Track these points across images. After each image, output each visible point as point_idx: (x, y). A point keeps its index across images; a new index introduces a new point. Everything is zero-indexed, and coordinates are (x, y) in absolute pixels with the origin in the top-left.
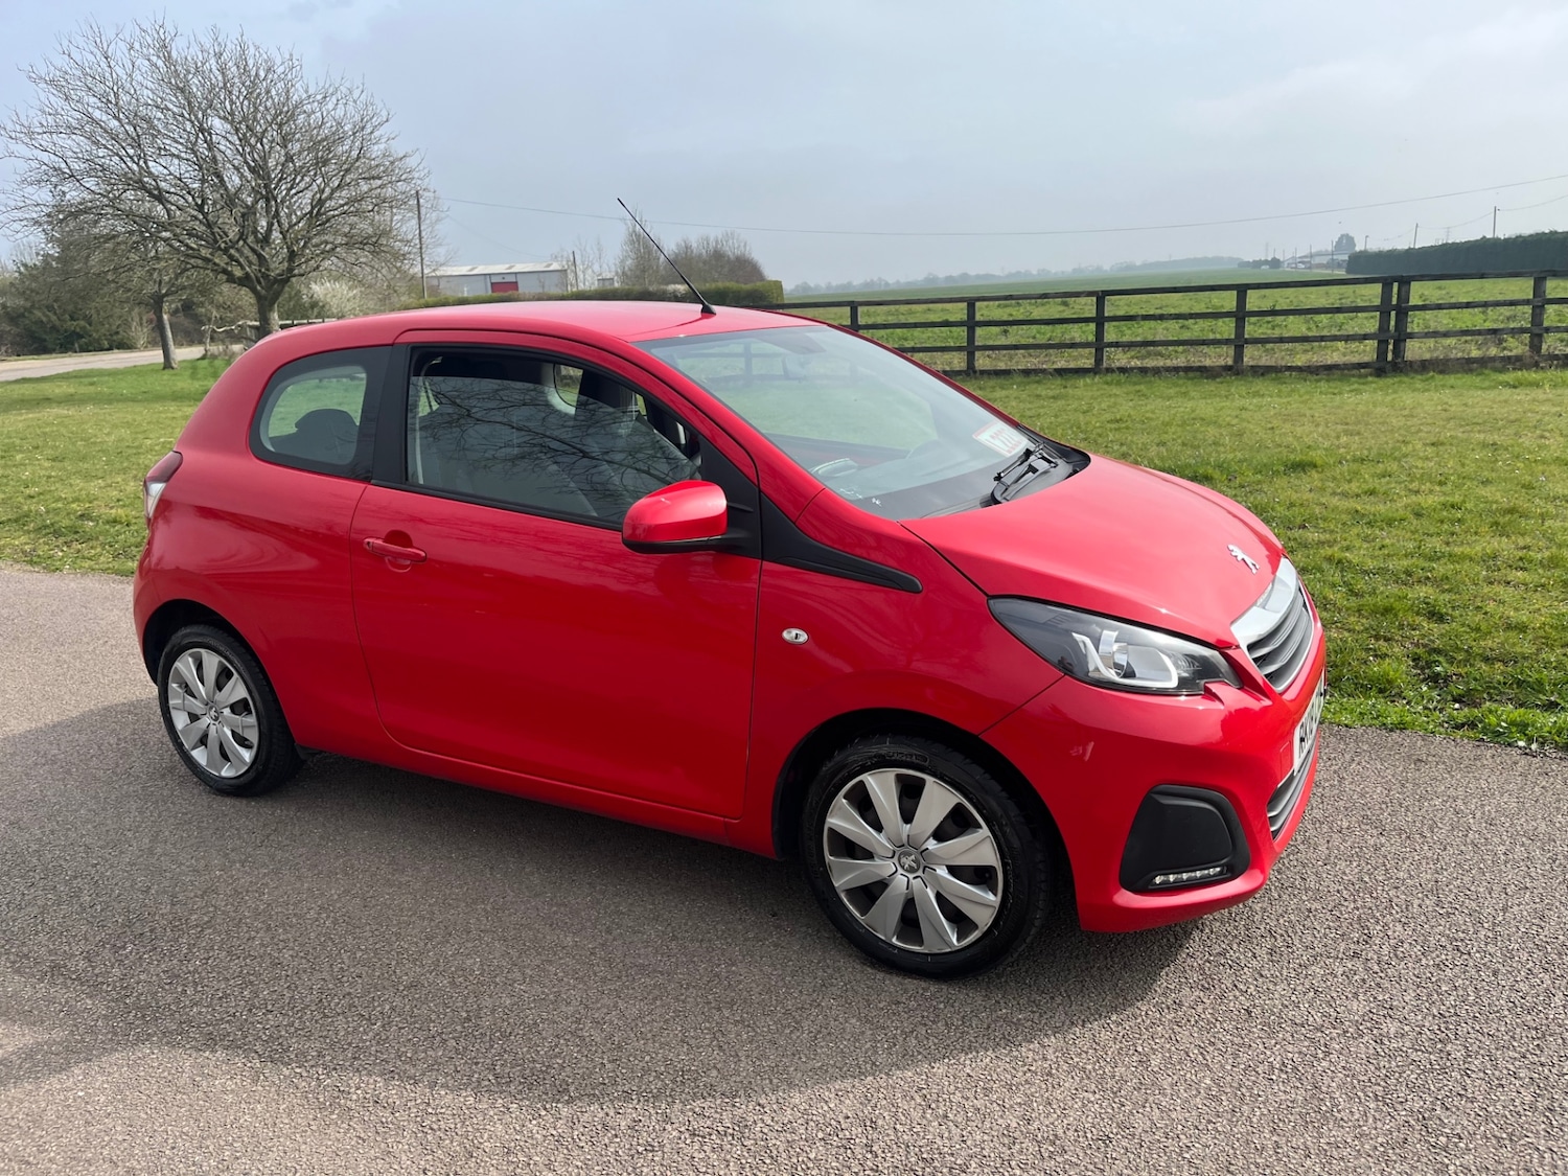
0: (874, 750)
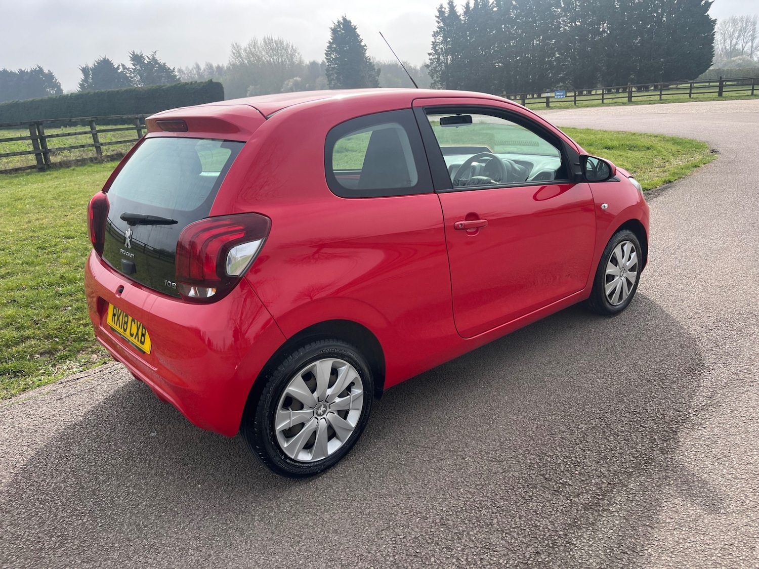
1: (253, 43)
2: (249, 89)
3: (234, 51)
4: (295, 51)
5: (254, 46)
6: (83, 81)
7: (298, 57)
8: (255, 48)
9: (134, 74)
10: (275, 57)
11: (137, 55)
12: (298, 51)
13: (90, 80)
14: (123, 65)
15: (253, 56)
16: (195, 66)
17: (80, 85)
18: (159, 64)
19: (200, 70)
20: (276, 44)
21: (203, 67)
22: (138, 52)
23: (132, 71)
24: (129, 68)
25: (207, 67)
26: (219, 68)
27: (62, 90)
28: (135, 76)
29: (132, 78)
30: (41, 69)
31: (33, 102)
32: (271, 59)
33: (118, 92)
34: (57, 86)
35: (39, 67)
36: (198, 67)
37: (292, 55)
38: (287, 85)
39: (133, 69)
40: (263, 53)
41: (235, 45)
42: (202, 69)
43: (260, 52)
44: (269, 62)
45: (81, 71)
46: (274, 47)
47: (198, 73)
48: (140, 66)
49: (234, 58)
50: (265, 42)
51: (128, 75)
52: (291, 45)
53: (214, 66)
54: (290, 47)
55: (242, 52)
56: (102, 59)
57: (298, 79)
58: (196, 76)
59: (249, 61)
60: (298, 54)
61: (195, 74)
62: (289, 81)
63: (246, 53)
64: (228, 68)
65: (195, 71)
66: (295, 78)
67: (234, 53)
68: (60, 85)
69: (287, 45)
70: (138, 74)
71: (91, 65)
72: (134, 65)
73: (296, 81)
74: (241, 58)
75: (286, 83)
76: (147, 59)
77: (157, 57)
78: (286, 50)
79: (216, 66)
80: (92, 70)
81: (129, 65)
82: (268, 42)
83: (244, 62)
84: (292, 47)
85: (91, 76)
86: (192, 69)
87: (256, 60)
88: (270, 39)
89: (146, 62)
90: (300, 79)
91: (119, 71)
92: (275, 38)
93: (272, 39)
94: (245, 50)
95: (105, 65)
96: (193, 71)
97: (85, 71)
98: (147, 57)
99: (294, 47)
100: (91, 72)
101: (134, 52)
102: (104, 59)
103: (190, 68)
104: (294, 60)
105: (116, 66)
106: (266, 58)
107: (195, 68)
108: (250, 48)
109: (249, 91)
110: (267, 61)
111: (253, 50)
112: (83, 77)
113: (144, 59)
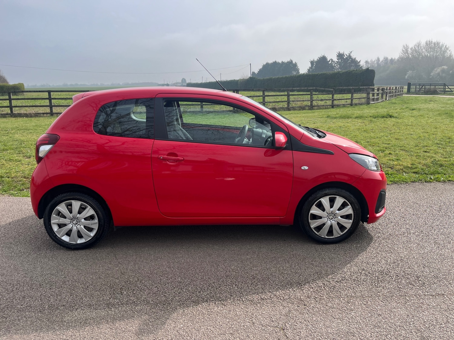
0: (324, 192)
1: (418, 44)
2: (408, 73)
3: (404, 50)
4: (447, 49)
5: (418, 46)
6: (310, 68)
7: (449, 53)
8: (418, 47)
9: (336, 64)
10: (431, 53)
11: (341, 54)
12: (450, 49)
13: (314, 68)
14: (332, 60)
15: (416, 52)
16: (377, 59)
17: (308, 70)
18: (352, 59)
19: (380, 61)
20: (434, 44)
21: (381, 59)
22: (342, 52)
23: (336, 62)
24: (335, 61)
25: (384, 60)
26: (392, 60)
27: (299, 72)
28: (337, 66)
29: (335, 66)
30: (292, 61)
31: (278, 78)
32: (429, 54)
33: (317, 74)
34: (298, 70)
35: (291, 60)
36: (378, 59)
37: (445, 52)
38: (436, 71)
39: (337, 62)
40: (424, 50)
41: (405, 46)
42: (381, 61)
43: (422, 50)
44: (426, 56)
45: (310, 63)
46: (433, 46)
47: (378, 63)
48: (341, 60)
49: (402, 54)
50: (426, 43)
51: (333, 65)
52: (445, 45)
53: (389, 59)
54: (444, 46)
55: (409, 50)
56: (322, 56)
57: (445, 67)
58: (376, 65)
59: (413, 56)
60: (450, 51)
61: (375, 64)
62: (438, 69)
63: (412, 51)
64: (398, 60)
65: (376, 62)
66: (443, 67)
67: (403, 51)
68: (299, 70)
69: (443, 45)
70: (339, 64)
71: (316, 60)
72: (338, 59)
73: (444, 68)
74: (407, 53)
75: (435, 69)
76: (346, 56)
77: (352, 55)
78: (441, 48)
79: (390, 59)
80: (316, 62)
81: (335, 59)
82: (428, 44)
83: (409, 56)
84: (446, 46)
85: (314, 65)
86: (375, 61)
87: (418, 55)
88: (431, 41)
89: (345, 57)
90: (447, 67)
91: (329, 63)
92: (434, 40)
93: (432, 42)
94: (411, 49)
95: (323, 59)
96: (375, 62)
97: (312, 63)
98: (346, 55)
99: (447, 47)
100: (315, 63)
101: (339, 52)
102: (323, 56)
103: (373, 60)
104: (445, 55)
105: (328, 60)
106: (425, 53)
107: (376, 60)
108: (415, 47)
109: (408, 74)
110: (425, 55)
111: (417, 48)
112: (310, 65)
113: (344, 56)
